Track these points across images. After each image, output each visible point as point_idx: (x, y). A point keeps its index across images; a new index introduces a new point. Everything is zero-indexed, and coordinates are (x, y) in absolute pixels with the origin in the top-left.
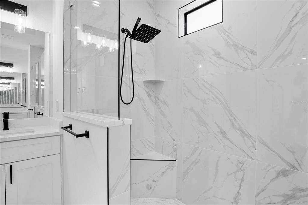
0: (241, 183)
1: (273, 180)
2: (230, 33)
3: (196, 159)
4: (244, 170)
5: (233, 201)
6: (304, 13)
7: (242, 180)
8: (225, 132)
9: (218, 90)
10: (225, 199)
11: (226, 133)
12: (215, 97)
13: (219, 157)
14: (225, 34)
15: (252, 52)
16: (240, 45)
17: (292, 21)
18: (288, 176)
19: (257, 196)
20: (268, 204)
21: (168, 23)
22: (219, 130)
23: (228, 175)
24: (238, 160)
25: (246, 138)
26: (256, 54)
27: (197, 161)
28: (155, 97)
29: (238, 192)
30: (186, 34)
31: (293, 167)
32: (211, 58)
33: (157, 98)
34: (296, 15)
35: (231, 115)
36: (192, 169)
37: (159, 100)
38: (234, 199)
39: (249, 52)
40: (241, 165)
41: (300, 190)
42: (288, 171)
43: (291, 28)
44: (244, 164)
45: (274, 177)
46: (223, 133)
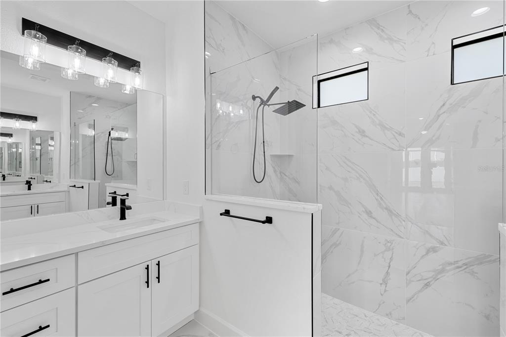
0: (390, 263)
1: (423, 257)
2: (376, 112)
3: (337, 241)
4: (393, 249)
5: (382, 282)
6: (451, 104)
7: (391, 259)
8: (370, 211)
9: (362, 168)
10: (372, 281)
11: (372, 213)
12: (358, 176)
13: (365, 237)
14: (371, 112)
15: (400, 134)
16: (388, 125)
17: (440, 109)
18: (437, 252)
19: (408, 273)
20: (420, 280)
21: (299, 90)
22: (364, 210)
23: (375, 255)
24: (386, 240)
25: (393, 217)
26: (405, 137)
27: (338, 243)
28: (280, 173)
29: (387, 273)
30: (319, 106)
31: (442, 243)
32: (354, 136)
33: (283, 173)
34: (444, 105)
35: (377, 194)
36: (332, 252)
37: (286, 176)
38: (383, 280)
39: (396, 133)
40: (389, 244)
41: (449, 264)
42: (437, 247)
43: (439, 116)
44: (392, 243)
45: (425, 254)
46: (369, 213)
